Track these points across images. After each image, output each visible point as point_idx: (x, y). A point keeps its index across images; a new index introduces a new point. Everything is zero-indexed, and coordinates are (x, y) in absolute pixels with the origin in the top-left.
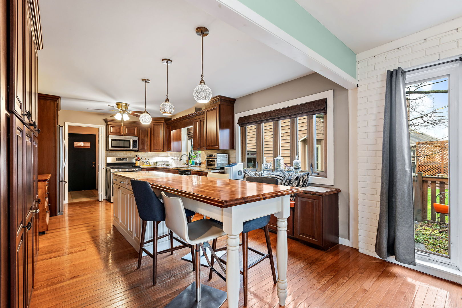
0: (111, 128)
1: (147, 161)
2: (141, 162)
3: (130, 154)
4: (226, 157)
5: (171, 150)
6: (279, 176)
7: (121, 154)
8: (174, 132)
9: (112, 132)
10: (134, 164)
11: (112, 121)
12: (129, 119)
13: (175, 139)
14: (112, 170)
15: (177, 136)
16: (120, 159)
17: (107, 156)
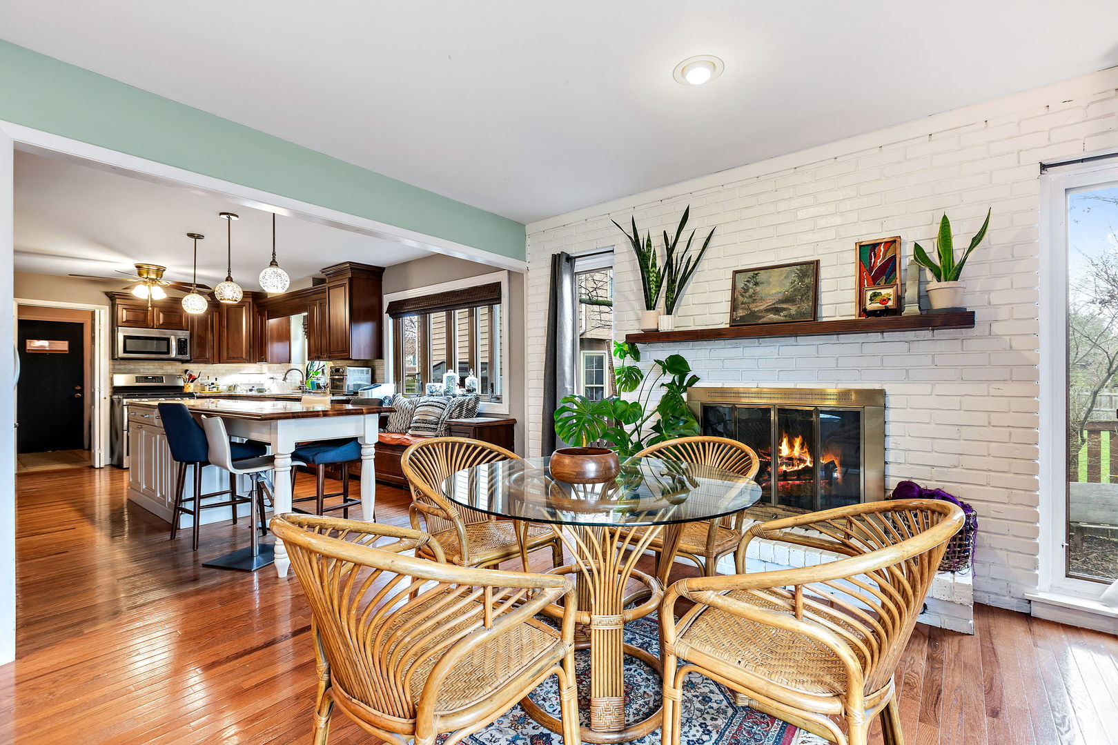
0: (125, 311)
1: (212, 384)
2: (197, 386)
3: (169, 367)
4: (368, 373)
5: (266, 359)
6: (441, 403)
7: (149, 367)
8: (272, 322)
9: (127, 321)
10: (181, 388)
11: (125, 296)
12: (166, 296)
13: (275, 337)
14: (125, 401)
15: (280, 330)
16: (146, 378)
17: (114, 371)
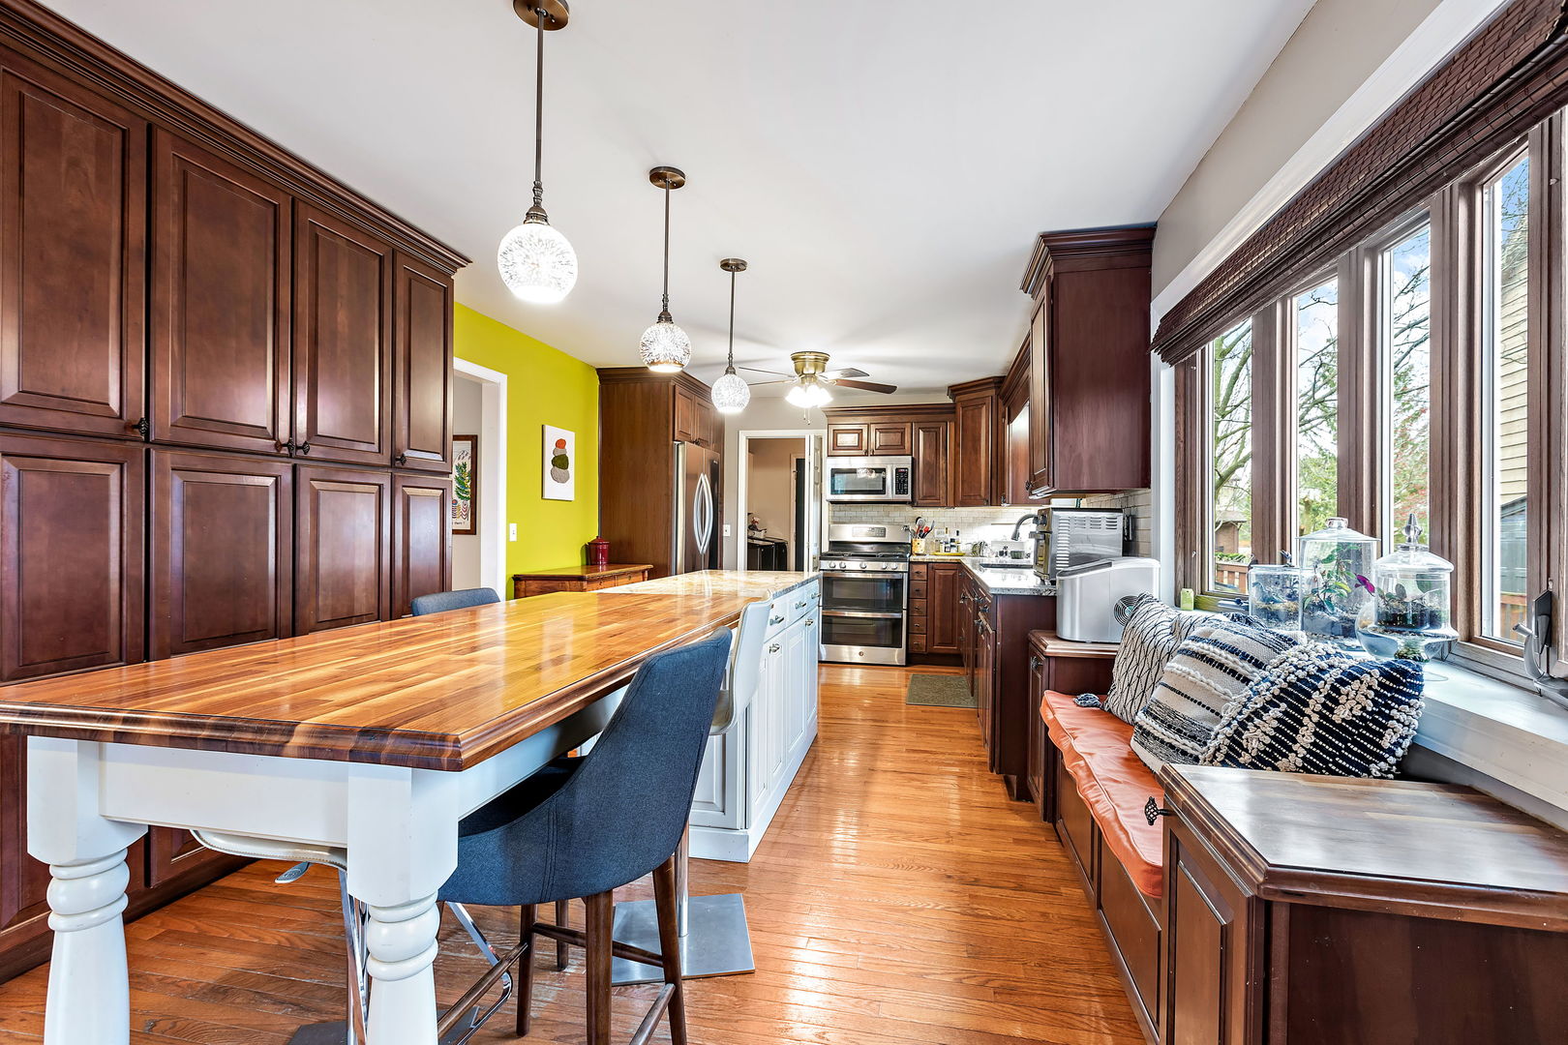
0: (835, 434)
1: (952, 540)
2: (930, 543)
3: (897, 514)
10: (908, 545)
11: (838, 413)
12: (831, 399)
17: (837, 521)
